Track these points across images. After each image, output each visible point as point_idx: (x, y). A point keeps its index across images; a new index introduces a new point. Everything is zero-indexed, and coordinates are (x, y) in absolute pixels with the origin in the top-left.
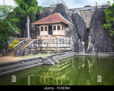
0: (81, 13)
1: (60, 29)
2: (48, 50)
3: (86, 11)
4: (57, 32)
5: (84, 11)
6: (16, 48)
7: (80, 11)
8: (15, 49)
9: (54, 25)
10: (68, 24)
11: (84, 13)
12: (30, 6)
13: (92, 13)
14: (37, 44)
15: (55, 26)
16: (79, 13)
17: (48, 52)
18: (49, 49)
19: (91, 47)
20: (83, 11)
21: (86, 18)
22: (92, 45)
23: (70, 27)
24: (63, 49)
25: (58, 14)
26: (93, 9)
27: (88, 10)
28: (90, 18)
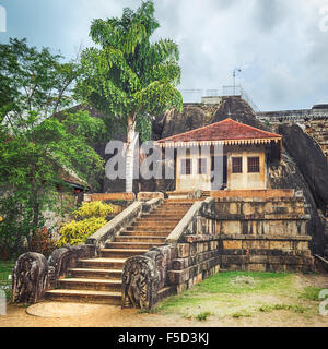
0: (308, 127)
1: (258, 171)
2: (253, 252)
3: (324, 121)
5: (320, 118)
6: (109, 241)
7: (306, 119)
8: (102, 246)
9: (233, 155)
11: (320, 125)
12: (144, 82)
15: (240, 160)
16: (303, 127)
17: (254, 258)
18: (256, 245)
20: (314, 119)
21: (327, 142)
23: (284, 167)
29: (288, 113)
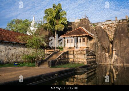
0: (104, 27)
1: (85, 42)
3: (108, 25)
4: (83, 44)
7: (103, 25)
10: (92, 37)
13: (115, 27)
14: (66, 56)
16: (102, 27)
18: (77, 60)
19: (116, 59)
20: (106, 24)
21: (109, 31)
22: (117, 57)
24: (90, 60)
25: (82, 27)
26: (115, 23)
27: (111, 24)
28: (113, 32)
29: (98, 23)
